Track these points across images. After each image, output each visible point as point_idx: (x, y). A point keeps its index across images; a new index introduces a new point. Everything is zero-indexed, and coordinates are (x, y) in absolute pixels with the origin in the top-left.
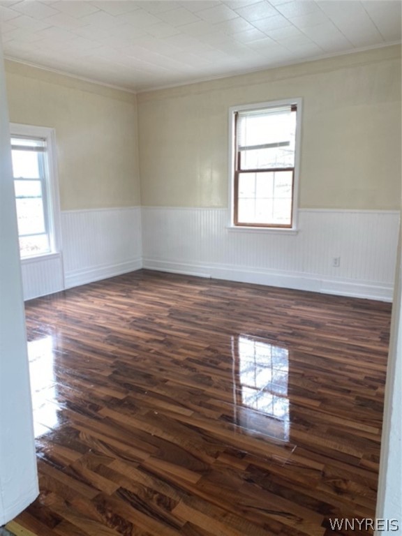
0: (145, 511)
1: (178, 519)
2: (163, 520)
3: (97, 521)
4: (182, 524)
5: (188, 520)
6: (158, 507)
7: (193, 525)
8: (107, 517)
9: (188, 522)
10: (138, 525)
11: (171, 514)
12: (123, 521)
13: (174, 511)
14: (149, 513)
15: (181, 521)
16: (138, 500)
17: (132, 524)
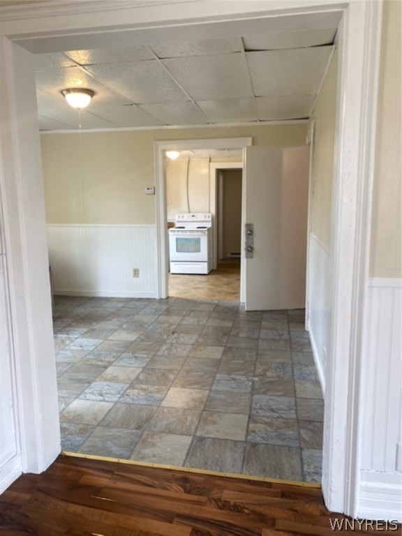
0: (217, 523)
1: (181, 523)
2: (196, 519)
3: (253, 504)
4: (176, 519)
5: (172, 525)
6: (207, 529)
7: (166, 522)
8: (247, 509)
9: (171, 523)
10: (215, 510)
11: (190, 526)
12: (230, 510)
13: (190, 530)
14: (212, 521)
15: (177, 522)
16: (232, 531)
17: (221, 509)
